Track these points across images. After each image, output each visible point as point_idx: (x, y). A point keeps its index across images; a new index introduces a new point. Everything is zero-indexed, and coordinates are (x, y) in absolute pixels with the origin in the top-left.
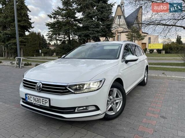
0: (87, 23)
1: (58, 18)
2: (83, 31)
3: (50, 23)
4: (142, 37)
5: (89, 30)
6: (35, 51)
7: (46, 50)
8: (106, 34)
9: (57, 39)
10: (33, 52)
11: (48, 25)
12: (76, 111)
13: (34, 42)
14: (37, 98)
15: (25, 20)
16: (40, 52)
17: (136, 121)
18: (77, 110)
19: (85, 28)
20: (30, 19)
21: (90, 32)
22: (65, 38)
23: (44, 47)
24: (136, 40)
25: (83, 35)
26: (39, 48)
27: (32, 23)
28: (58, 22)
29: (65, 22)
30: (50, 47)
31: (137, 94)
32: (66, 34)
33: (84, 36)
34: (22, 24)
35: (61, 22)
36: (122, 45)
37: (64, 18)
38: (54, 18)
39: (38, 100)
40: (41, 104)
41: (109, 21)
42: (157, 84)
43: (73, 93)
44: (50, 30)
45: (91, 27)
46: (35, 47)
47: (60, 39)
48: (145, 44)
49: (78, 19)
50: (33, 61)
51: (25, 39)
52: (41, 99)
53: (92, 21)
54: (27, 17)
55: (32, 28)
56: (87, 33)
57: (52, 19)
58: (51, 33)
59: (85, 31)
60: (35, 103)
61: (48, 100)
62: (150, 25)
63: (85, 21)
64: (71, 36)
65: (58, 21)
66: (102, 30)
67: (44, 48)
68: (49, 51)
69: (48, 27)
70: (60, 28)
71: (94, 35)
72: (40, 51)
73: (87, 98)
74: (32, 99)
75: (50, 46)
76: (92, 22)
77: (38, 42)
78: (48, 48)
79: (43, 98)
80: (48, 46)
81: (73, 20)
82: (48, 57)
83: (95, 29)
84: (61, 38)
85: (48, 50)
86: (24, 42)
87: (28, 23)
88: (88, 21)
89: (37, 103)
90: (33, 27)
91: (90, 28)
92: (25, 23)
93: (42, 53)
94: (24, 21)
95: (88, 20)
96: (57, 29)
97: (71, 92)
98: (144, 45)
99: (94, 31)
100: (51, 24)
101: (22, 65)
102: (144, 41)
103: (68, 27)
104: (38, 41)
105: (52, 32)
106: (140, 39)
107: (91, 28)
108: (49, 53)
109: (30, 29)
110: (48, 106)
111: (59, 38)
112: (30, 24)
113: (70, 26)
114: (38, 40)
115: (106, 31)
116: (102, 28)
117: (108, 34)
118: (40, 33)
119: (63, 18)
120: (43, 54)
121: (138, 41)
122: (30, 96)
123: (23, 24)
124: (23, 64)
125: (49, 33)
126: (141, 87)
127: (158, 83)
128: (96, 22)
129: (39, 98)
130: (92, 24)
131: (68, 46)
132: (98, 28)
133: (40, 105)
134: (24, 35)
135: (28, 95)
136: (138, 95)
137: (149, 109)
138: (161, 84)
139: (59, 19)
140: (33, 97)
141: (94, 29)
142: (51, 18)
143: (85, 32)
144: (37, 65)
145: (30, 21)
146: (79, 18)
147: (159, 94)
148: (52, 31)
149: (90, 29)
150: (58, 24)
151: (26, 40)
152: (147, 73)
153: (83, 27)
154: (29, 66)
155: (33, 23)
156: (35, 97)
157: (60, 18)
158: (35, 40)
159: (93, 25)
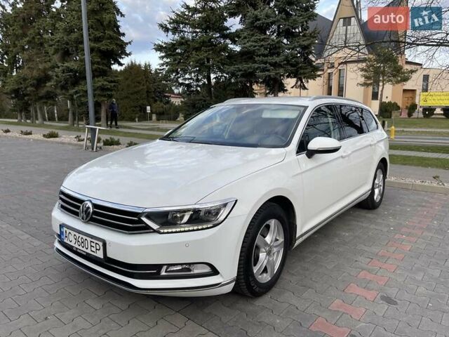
0: (250, 43)
1: (182, 31)
2: (241, 63)
3: (165, 43)
4: (404, 73)
5: (255, 62)
6: (138, 109)
7: (162, 107)
8: (297, 71)
9: (181, 81)
10: (134, 111)
11: (159, 48)
12: (163, 273)
13: (135, 87)
14: (81, 236)
15: (111, 38)
16: (149, 111)
17: (313, 305)
18: (166, 272)
19: (246, 55)
20: (123, 35)
21: (256, 66)
22: (198, 80)
23: (157, 98)
24: (388, 81)
25: (240, 73)
26: (146, 102)
27: (127, 44)
28: (183, 42)
29: (199, 41)
30: (173, 100)
31: (344, 232)
32: (199, 72)
33: (242, 76)
34: (103, 46)
35: (189, 40)
36: (306, 108)
37: (198, 30)
38: (175, 30)
39: (82, 242)
40: (89, 251)
41: (305, 39)
42: (410, 206)
43: (155, 231)
44: (162, 62)
45: (260, 53)
46: (137, 99)
47: (187, 82)
48: (414, 91)
49: (230, 33)
50: (126, 135)
51: (112, 82)
52: (89, 239)
53: (262, 37)
54: (115, 29)
55: (127, 55)
56: (249, 68)
57: (170, 33)
58: (167, 68)
59: (246, 62)
60: (77, 248)
61: (101, 244)
62: (418, 45)
63: (245, 38)
64: (212, 76)
65: (182, 38)
66: (288, 61)
67: (158, 102)
68: (170, 108)
69: (159, 54)
70: (188, 57)
71: (267, 73)
72: (148, 108)
73: (187, 245)
74: (71, 238)
75: (172, 95)
76: (263, 40)
77: (145, 87)
78: (168, 102)
79: (92, 237)
80: (168, 97)
81: (218, 35)
82: (166, 123)
83: (270, 59)
84: (189, 79)
85: (168, 106)
86: (108, 89)
87: (117, 44)
88: (253, 39)
89: (80, 248)
90: (130, 54)
91: (257, 56)
92: (111, 43)
93: (152, 112)
94: (108, 39)
95: (253, 35)
96: (181, 59)
97: (150, 228)
98: (409, 95)
99: (266, 63)
100: (165, 48)
101: (99, 145)
102: (409, 85)
103: (206, 55)
104: (143, 85)
105: (167, 66)
106: (399, 79)
107: (259, 56)
108: (168, 114)
109: (121, 58)
110: (102, 257)
111: (185, 79)
112: (122, 46)
113: (209, 51)
114: (145, 82)
115: (298, 63)
116: (287, 57)
117: (302, 71)
118: (149, 66)
119: (195, 32)
120: (154, 117)
121: (393, 84)
122: (68, 231)
123: (105, 47)
124: (101, 141)
125: (162, 68)
126: (363, 213)
127: (414, 204)
128: (273, 40)
129: (85, 237)
130: (262, 46)
131: (205, 101)
132: (278, 54)
133: (87, 253)
134: (109, 73)
135: (65, 229)
136: (347, 234)
137: (361, 274)
138: (420, 206)
139: (186, 33)
140: (73, 233)
141: (266, 58)
142: (168, 31)
143: (244, 66)
144: (130, 144)
145: (122, 38)
146: (233, 30)
147: (402, 235)
148: (167, 64)
149: (256, 59)
150: (183, 47)
151: (113, 84)
152: (385, 177)
153: (242, 53)
154: (115, 147)
155: (130, 43)
156: (77, 235)
157: (188, 32)
158: (139, 83)
159: (266, 49)
